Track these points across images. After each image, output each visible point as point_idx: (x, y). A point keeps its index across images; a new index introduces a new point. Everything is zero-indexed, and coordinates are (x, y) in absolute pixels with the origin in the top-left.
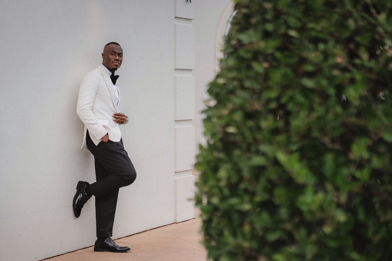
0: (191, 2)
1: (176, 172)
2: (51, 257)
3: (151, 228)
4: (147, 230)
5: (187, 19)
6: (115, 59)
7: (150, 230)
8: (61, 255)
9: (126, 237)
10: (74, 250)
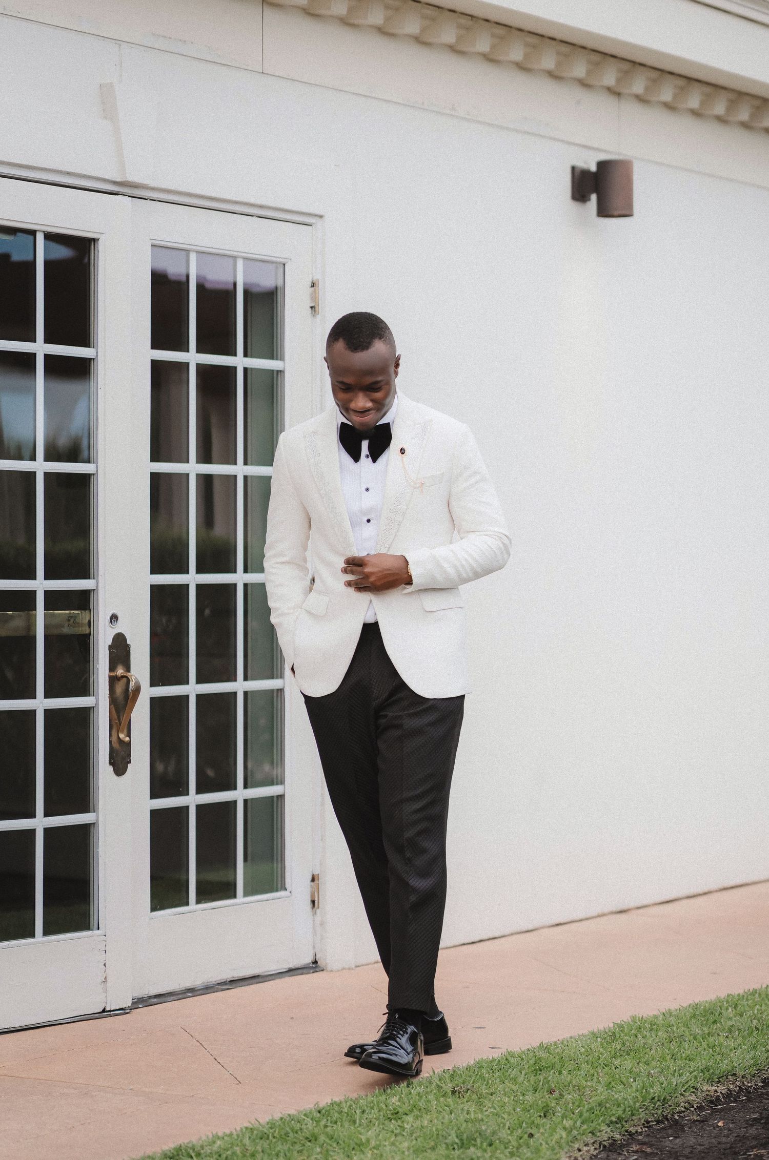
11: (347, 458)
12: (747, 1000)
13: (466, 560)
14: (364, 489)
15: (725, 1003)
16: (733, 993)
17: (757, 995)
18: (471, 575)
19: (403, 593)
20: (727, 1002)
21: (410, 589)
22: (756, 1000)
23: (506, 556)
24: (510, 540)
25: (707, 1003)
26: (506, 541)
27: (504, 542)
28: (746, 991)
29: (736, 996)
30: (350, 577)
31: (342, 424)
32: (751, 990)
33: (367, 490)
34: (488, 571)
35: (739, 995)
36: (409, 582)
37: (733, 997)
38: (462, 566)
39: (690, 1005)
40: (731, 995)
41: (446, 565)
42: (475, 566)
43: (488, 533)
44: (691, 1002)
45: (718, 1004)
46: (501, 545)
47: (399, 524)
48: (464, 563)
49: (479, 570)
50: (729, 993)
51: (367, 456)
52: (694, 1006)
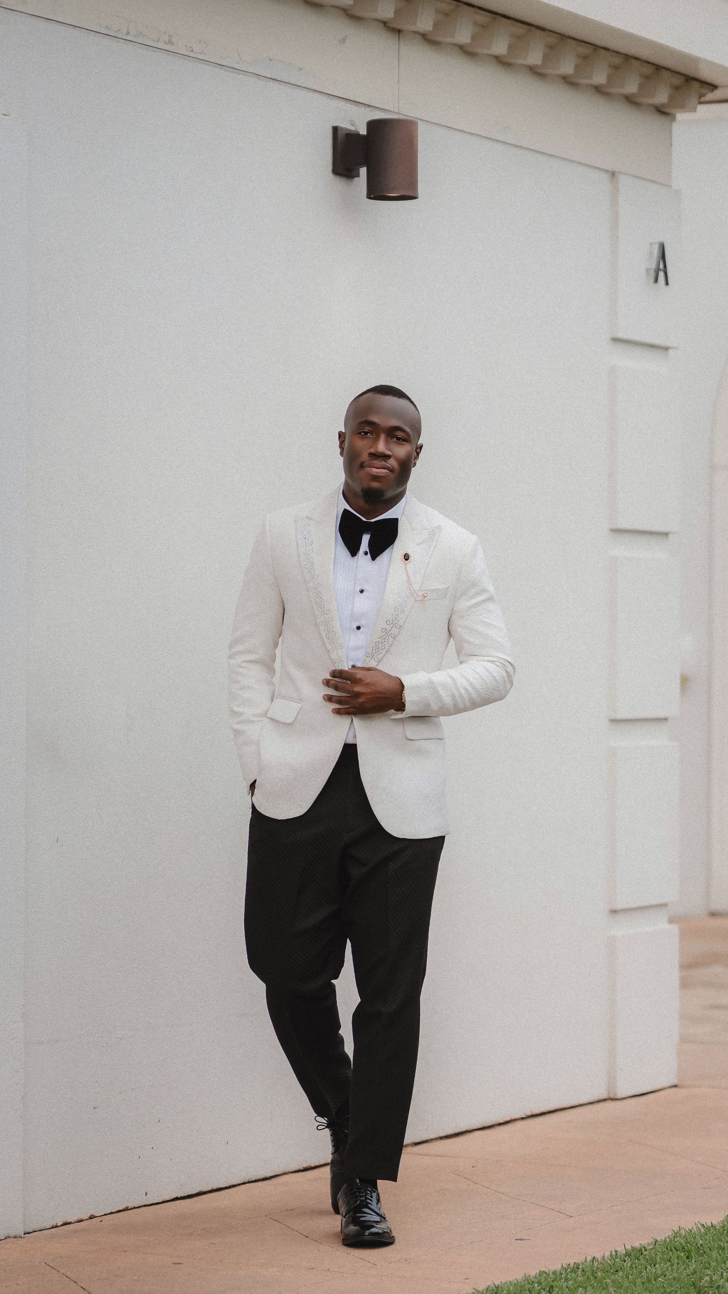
0: (667, 284)
1: (614, 912)
2: (194, 1192)
3: (529, 1113)
4: (513, 1118)
5: (652, 346)
6: (373, 451)
7: (523, 1119)
8: (226, 1188)
9: (441, 1138)
10: (268, 1175)
11: (344, 551)
12: (567, 1280)
13: (466, 689)
14: (358, 589)
15: (536, 1285)
16: (546, 1270)
17: (579, 1272)
18: (468, 704)
19: (392, 717)
20: (540, 1283)
21: (400, 715)
22: (580, 1279)
23: (508, 686)
24: (514, 669)
25: (511, 1285)
26: (510, 669)
27: (508, 670)
28: (565, 1266)
29: (551, 1273)
30: (331, 692)
31: (345, 511)
32: (572, 1265)
33: (362, 591)
34: (486, 701)
35: (554, 1273)
36: (400, 706)
37: (548, 1275)
38: (461, 694)
39: (487, 1289)
40: (544, 1272)
41: (442, 692)
42: (474, 696)
43: (491, 659)
44: (489, 1283)
45: (528, 1286)
46: (504, 674)
47: (395, 638)
48: (462, 691)
49: (477, 700)
50: (542, 1269)
51: (366, 553)
52: (493, 1290)
